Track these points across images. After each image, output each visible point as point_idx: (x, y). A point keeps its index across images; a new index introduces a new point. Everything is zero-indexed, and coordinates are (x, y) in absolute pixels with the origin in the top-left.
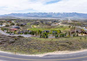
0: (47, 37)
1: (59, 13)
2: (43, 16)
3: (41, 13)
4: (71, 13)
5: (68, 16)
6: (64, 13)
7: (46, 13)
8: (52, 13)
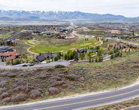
0: (101, 60)
1: (52, 12)
2: (21, 17)
3: (15, 12)
4: (72, 13)
5: (67, 18)
6: (60, 13)
7: (26, 11)
8: (39, 12)
